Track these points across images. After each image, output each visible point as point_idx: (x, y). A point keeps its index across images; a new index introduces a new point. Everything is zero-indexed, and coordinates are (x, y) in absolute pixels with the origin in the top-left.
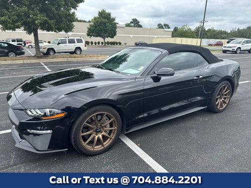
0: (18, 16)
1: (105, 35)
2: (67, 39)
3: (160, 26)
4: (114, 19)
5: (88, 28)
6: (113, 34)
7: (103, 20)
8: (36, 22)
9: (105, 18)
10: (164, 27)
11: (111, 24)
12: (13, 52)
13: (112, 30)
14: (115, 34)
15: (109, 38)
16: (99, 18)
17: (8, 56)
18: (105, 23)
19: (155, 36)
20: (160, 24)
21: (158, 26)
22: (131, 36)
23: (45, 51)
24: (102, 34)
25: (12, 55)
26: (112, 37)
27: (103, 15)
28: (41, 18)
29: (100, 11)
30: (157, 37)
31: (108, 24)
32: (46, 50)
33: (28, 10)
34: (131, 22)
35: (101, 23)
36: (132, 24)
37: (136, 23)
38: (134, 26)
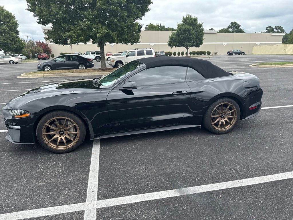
0: (83, 30)
1: (188, 44)
2: (136, 51)
3: (270, 30)
4: (200, 26)
5: (170, 37)
6: (198, 42)
7: (187, 27)
8: (98, 35)
9: (189, 24)
10: (275, 30)
11: (197, 31)
12: (83, 64)
13: (198, 38)
14: (201, 42)
15: (194, 47)
16: (183, 25)
17: (78, 68)
18: (189, 31)
19: (258, 43)
20: (270, 27)
21: (266, 29)
22: (225, 43)
23: (114, 64)
24: (185, 43)
25: (82, 67)
26: (197, 46)
27: (188, 21)
28: (102, 31)
29: (185, 17)
30: (260, 44)
31: (192, 32)
32: (115, 62)
33: (91, 25)
34: (229, 27)
35: (184, 31)
36: (230, 29)
37: (235, 28)
38: (233, 32)
